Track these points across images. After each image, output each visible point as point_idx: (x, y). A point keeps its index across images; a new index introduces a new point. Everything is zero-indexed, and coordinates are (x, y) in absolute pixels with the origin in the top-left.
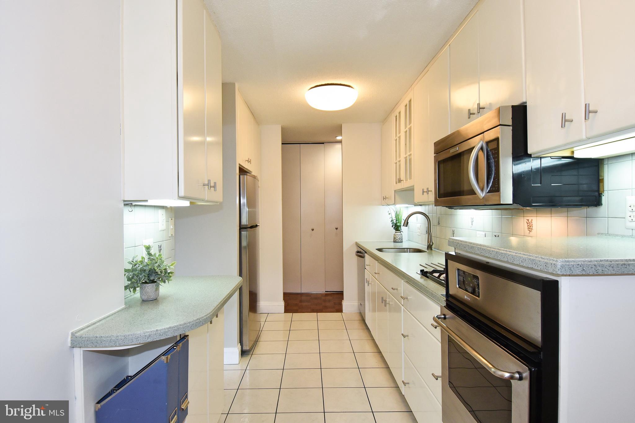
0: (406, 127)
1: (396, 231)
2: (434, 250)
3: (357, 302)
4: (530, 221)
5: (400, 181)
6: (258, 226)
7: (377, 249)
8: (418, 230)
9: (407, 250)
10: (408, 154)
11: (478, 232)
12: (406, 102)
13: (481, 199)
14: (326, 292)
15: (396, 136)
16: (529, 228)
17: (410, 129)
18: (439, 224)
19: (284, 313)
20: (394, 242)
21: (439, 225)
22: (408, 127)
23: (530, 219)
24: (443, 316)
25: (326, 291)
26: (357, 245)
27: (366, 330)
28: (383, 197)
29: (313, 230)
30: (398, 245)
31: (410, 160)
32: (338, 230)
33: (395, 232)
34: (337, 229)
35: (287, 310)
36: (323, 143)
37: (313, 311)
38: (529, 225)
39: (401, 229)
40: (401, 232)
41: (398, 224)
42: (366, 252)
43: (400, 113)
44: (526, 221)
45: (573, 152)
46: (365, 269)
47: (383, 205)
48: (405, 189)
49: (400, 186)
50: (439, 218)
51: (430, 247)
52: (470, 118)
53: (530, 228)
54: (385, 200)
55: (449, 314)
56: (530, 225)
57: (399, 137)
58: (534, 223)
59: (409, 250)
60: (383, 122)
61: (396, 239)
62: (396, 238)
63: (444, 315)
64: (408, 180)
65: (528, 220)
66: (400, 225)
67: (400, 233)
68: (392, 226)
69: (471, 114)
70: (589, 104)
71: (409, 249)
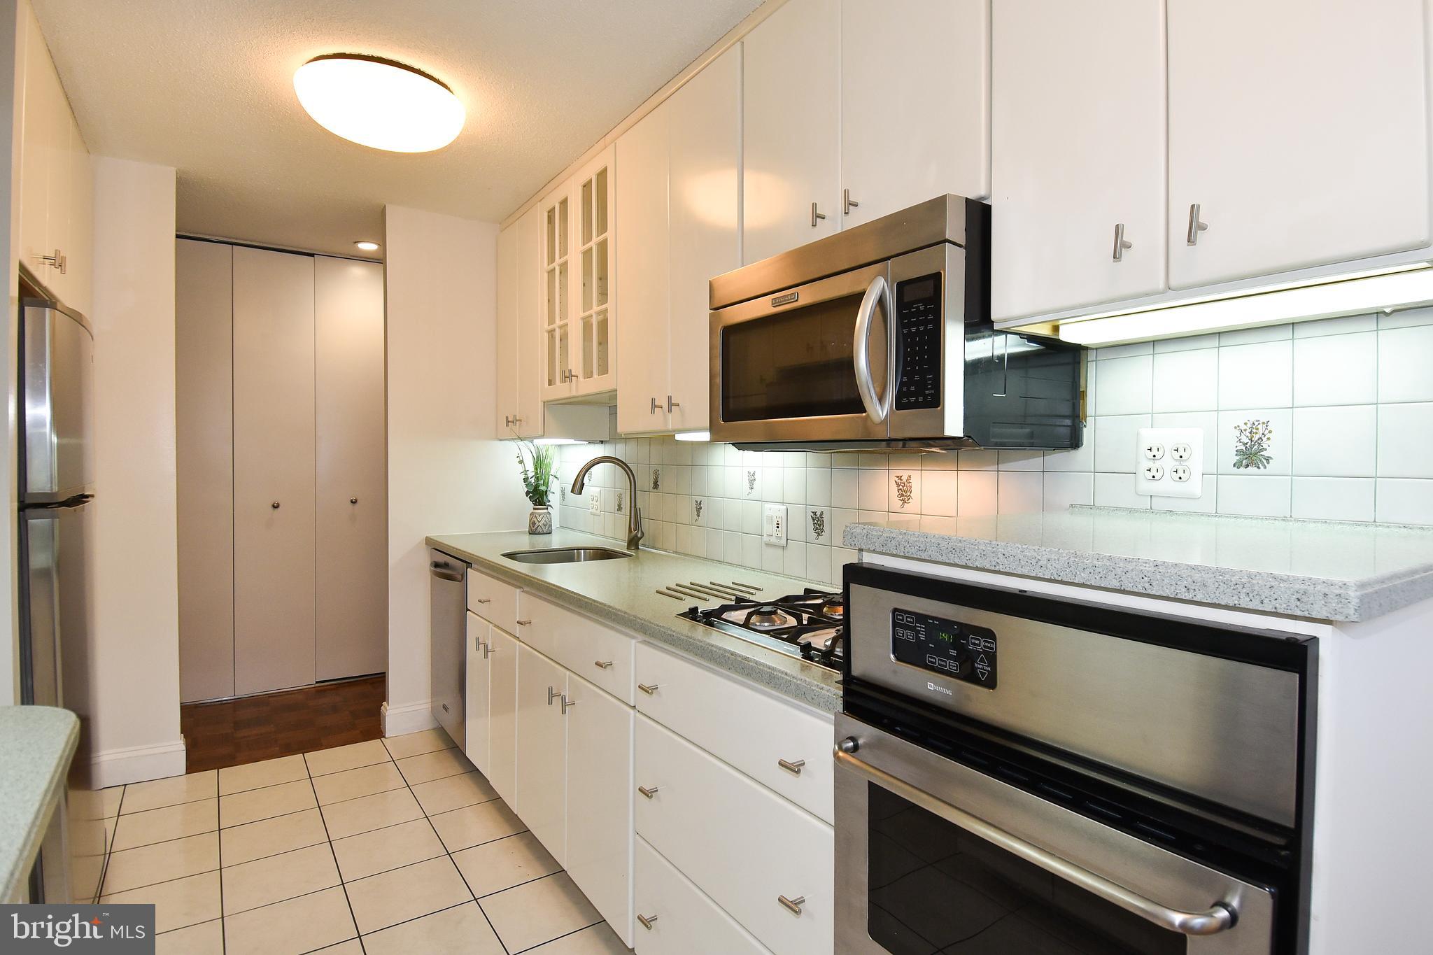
0: (587, 237)
1: (535, 505)
2: (643, 550)
3: (430, 700)
4: (904, 478)
5: (567, 377)
6: (87, 497)
7: (504, 555)
8: (594, 502)
9: (579, 554)
10: (595, 308)
11: (767, 506)
12: (590, 172)
13: (877, 424)
14: (317, 685)
15: (551, 259)
16: (902, 495)
17: (603, 246)
18: (656, 485)
19: (187, 773)
20: (532, 533)
21: (655, 490)
22: (595, 239)
23: (905, 476)
24: (851, 744)
25: (317, 682)
26: (435, 546)
27: (466, 777)
28: (507, 418)
29: (276, 507)
30: (541, 543)
31: (603, 325)
32: (357, 505)
33: (534, 509)
34: (354, 502)
35: (195, 764)
36: (312, 255)
37: (287, 750)
38: (901, 487)
39: (549, 501)
40: (549, 507)
41: (543, 488)
42: (469, 565)
43: (564, 203)
44: (893, 479)
45: (1056, 329)
46: (468, 610)
47: (501, 440)
48: (580, 399)
49: (562, 390)
50: (656, 473)
51: (633, 542)
52: (815, 225)
53: (904, 493)
54: (513, 427)
55: (866, 732)
56: (905, 488)
57: (564, 267)
58: (915, 483)
59: (584, 552)
60: (500, 224)
61: (536, 526)
62: (537, 523)
63: (852, 739)
64: (595, 376)
65: (900, 478)
66: (547, 491)
67: (545, 511)
68: (527, 493)
69: (818, 216)
70: (1199, 206)
71: (585, 549)
